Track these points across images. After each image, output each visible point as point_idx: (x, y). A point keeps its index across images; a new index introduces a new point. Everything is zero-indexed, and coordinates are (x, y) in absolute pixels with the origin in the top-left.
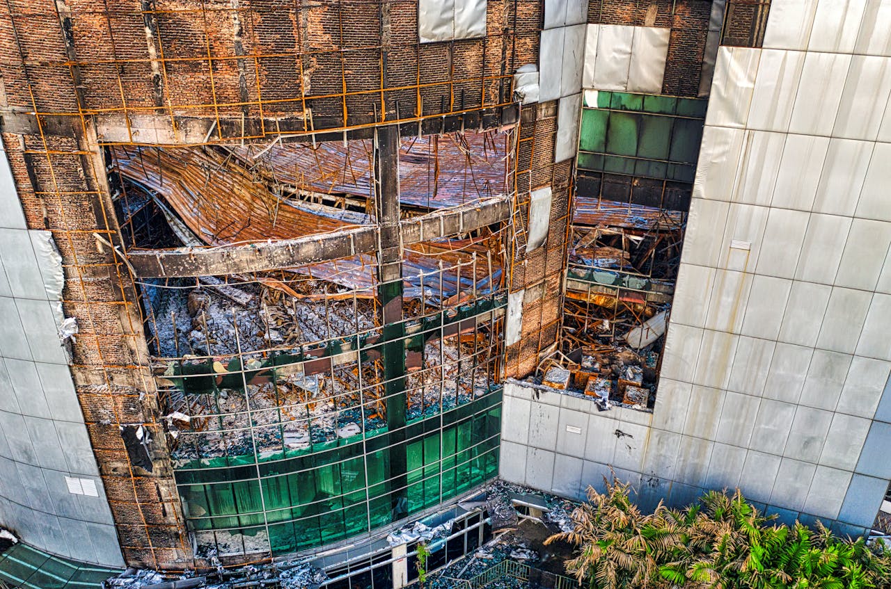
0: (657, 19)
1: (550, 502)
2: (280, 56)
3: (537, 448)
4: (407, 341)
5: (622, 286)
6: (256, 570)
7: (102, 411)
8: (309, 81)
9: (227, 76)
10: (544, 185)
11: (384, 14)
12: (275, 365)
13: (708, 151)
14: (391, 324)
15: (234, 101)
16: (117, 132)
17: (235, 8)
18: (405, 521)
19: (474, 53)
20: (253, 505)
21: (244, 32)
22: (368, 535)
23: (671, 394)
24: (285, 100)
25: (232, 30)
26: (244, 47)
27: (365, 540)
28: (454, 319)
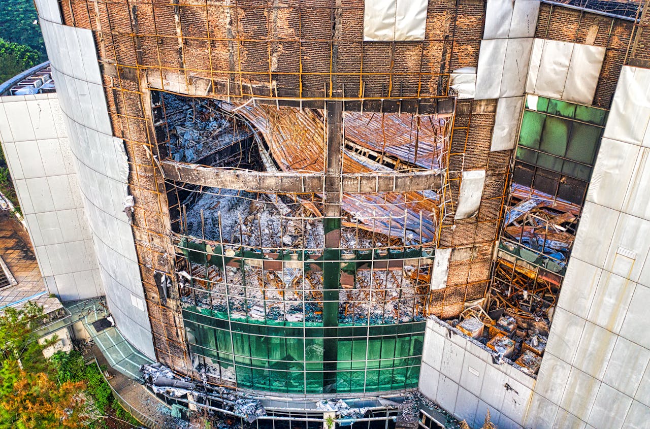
0: (597, 38)
1: (449, 422)
2: (257, 41)
3: (446, 377)
4: (343, 265)
5: (542, 266)
6: (225, 392)
7: (147, 259)
8: (276, 61)
9: (221, 52)
10: (480, 168)
11: (337, 17)
12: (243, 257)
13: (604, 162)
14: (329, 249)
15: (225, 70)
16: (156, 81)
17: (228, 5)
18: (333, 396)
19: (414, 53)
20: (226, 348)
21: (233, 22)
22: (304, 396)
23: (553, 369)
24: (259, 73)
25: (226, 21)
26: (233, 33)
27: (301, 399)
28: (384, 257)
